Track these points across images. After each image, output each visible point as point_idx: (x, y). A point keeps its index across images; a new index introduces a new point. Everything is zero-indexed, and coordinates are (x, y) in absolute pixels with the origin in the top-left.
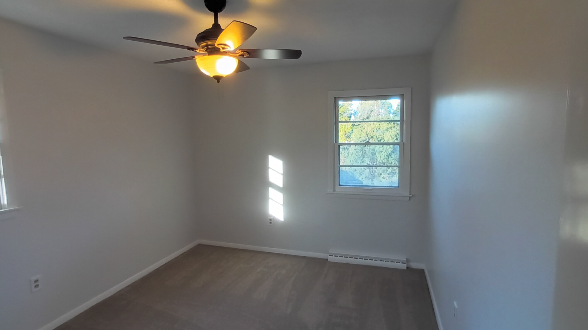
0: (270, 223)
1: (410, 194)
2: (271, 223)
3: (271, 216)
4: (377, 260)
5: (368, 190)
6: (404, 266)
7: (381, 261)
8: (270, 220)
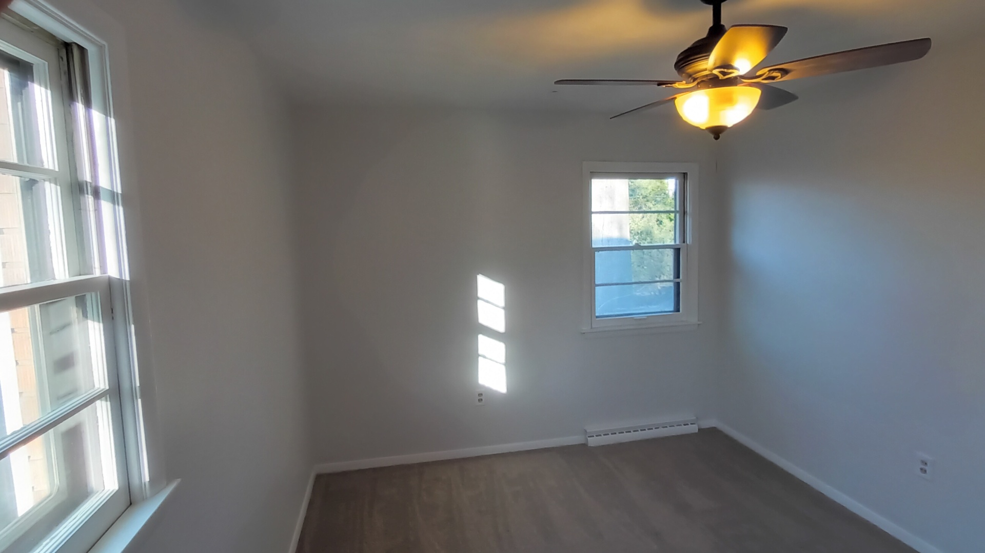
0: (480, 400)
1: (698, 321)
2: (482, 400)
3: (483, 387)
4: (658, 428)
5: (640, 319)
6: (693, 429)
7: (663, 427)
8: (480, 395)
